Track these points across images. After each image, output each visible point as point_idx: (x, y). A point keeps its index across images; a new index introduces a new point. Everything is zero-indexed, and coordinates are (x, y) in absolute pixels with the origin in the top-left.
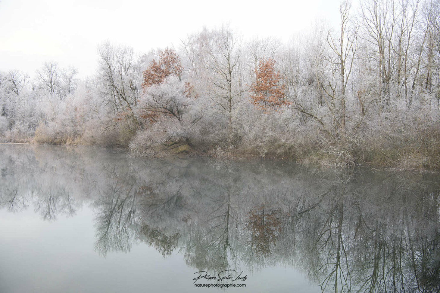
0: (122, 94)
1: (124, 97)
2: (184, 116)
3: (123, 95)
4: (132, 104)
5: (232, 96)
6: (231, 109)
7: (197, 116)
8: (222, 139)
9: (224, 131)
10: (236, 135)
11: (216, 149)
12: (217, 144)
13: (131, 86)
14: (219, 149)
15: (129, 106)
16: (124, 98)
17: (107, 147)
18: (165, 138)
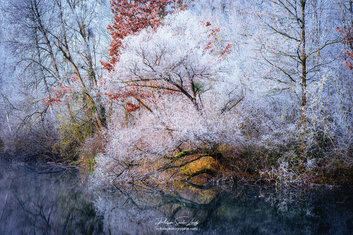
0: (62, 46)
1: (67, 53)
2: (206, 96)
3: (64, 48)
4: (82, 68)
5: (307, 53)
6: (304, 81)
7: (232, 96)
8: (289, 145)
9: (292, 127)
10: (320, 137)
11: (277, 167)
12: (279, 156)
13: (81, 31)
14: (284, 166)
15: (77, 72)
16: (68, 56)
17: (25, 159)
18: (171, 144)
